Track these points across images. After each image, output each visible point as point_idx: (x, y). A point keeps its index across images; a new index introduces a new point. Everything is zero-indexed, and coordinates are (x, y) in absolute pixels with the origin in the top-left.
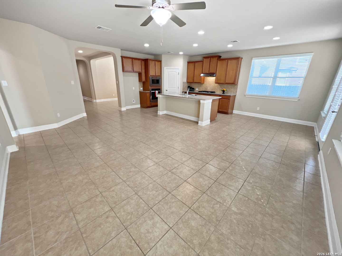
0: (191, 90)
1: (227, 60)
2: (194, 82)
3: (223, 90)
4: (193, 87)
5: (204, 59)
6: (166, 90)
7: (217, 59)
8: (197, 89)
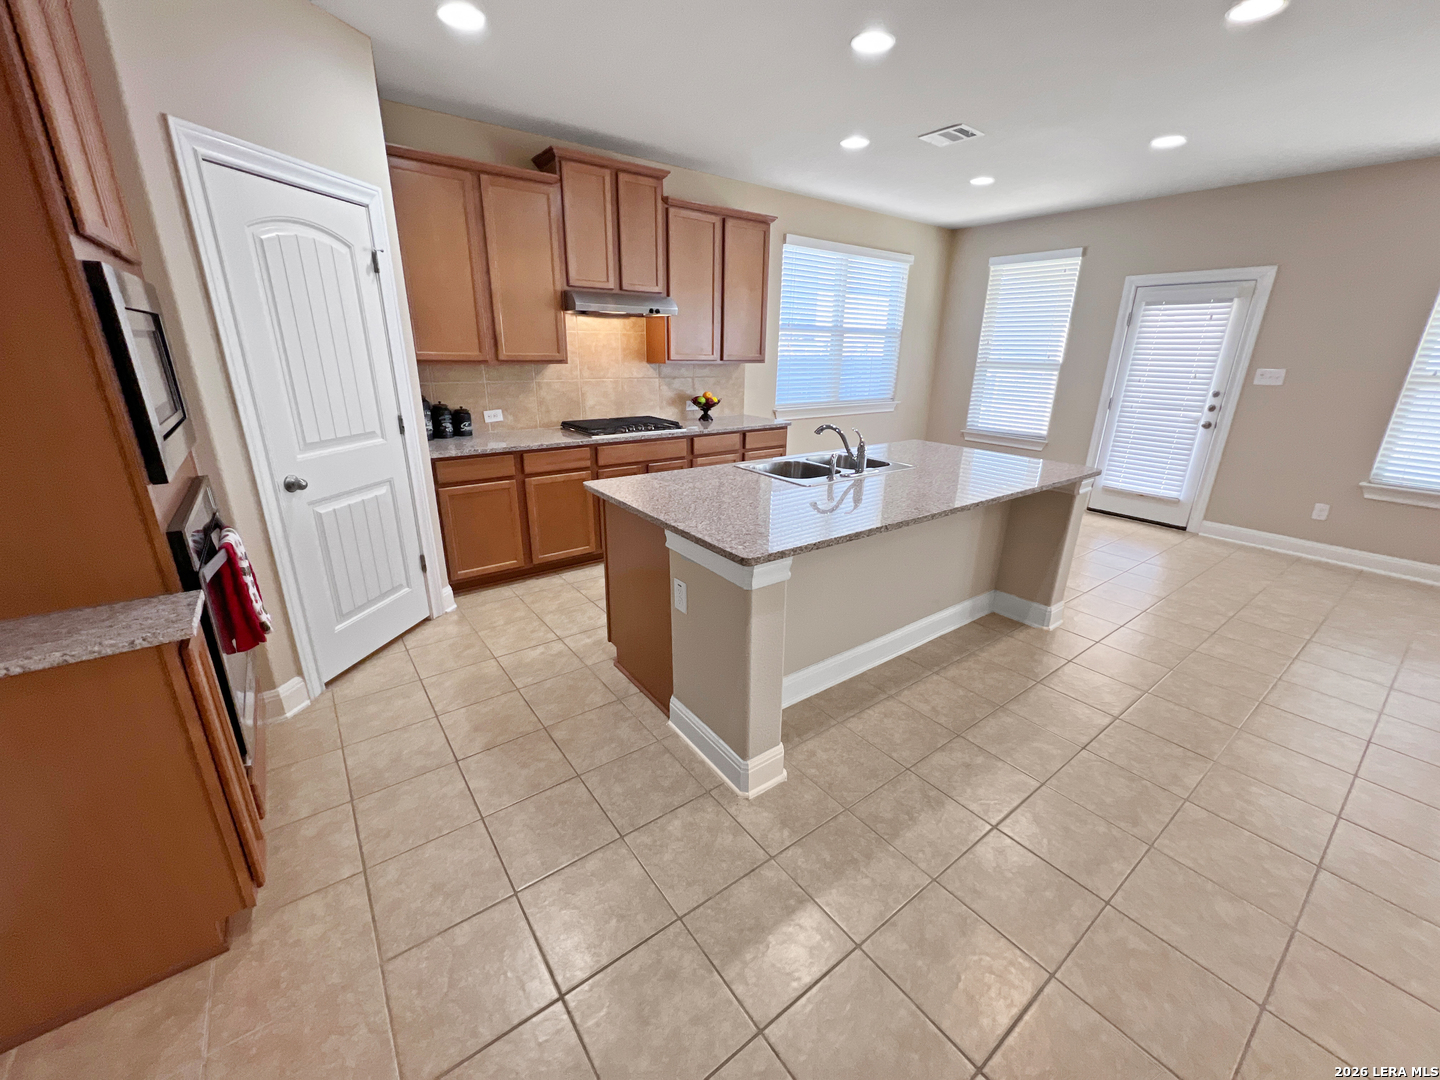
0: (449, 428)
1: (717, 220)
2: (501, 357)
3: (707, 399)
4: (453, 404)
5: (568, 169)
6: (282, 487)
7: (665, 200)
8: (494, 416)
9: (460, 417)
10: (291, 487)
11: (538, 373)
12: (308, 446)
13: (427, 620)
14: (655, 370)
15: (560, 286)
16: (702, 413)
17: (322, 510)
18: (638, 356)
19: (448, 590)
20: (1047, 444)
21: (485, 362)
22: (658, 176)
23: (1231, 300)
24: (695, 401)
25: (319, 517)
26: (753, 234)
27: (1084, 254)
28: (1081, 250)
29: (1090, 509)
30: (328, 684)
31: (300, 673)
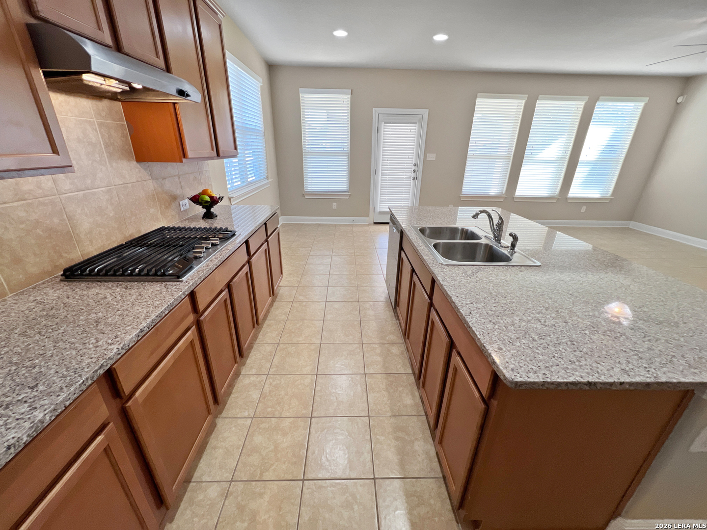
14: (146, 170)
16: (204, 210)
18: (124, 154)
20: (350, 195)
23: (415, 123)
24: (196, 199)
27: (351, 94)
28: (350, 91)
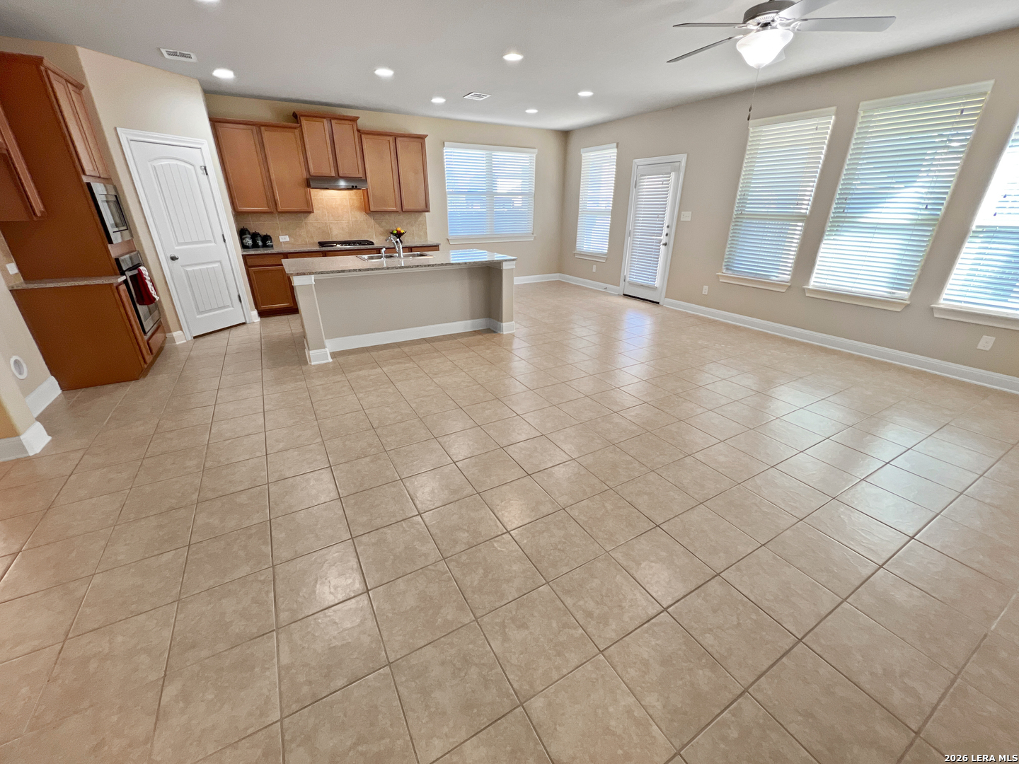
0: (260, 243)
1: (391, 139)
2: (279, 210)
3: (398, 231)
4: (263, 233)
5: (304, 122)
6: (169, 259)
7: (358, 131)
8: (284, 239)
9: (266, 238)
10: (173, 259)
11: (306, 218)
12: (179, 244)
13: (243, 324)
14: (370, 216)
15: (305, 175)
17: (189, 269)
18: (360, 209)
19: (255, 313)
20: (607, 258)
21: (271, 213)
22: (354, 120)
23: (671, 173)
25: (187, 272)
26: (415, 145)
27: (617, 147)
28: (615, 145)
29: (624, 295)
30: (195, 337)
31: (181, 330)
